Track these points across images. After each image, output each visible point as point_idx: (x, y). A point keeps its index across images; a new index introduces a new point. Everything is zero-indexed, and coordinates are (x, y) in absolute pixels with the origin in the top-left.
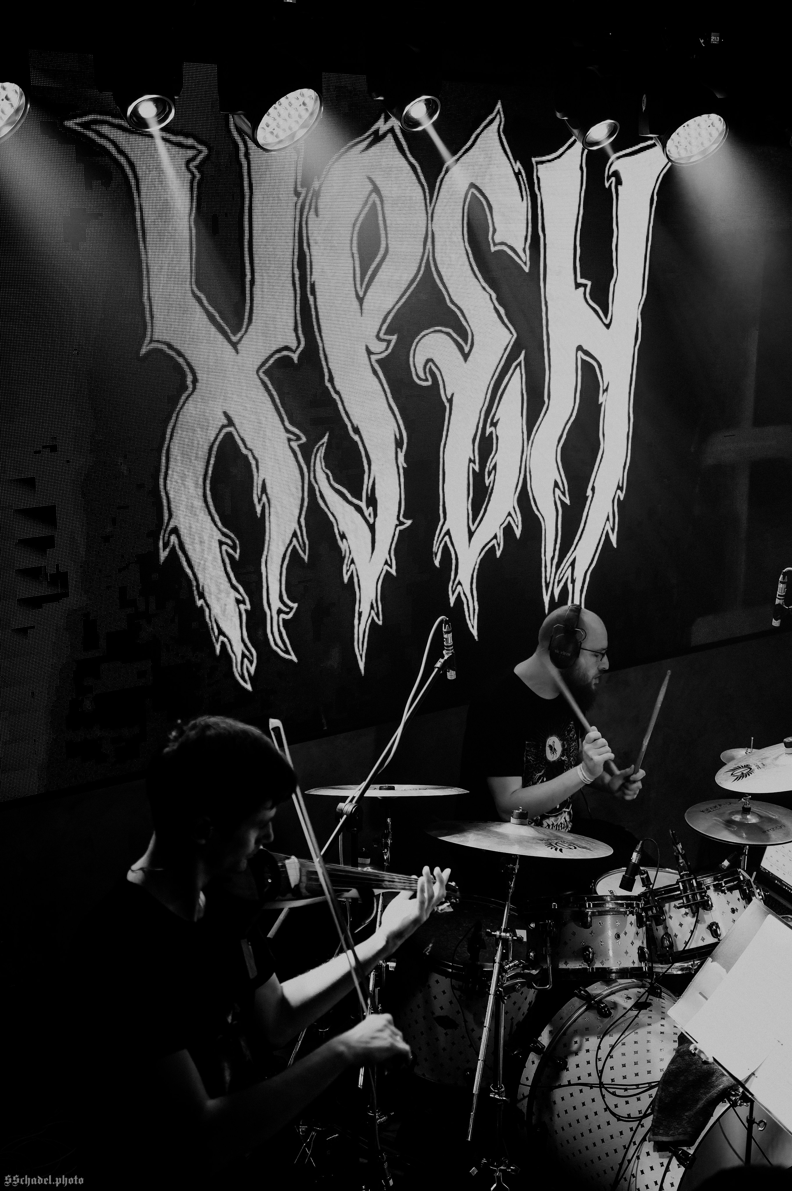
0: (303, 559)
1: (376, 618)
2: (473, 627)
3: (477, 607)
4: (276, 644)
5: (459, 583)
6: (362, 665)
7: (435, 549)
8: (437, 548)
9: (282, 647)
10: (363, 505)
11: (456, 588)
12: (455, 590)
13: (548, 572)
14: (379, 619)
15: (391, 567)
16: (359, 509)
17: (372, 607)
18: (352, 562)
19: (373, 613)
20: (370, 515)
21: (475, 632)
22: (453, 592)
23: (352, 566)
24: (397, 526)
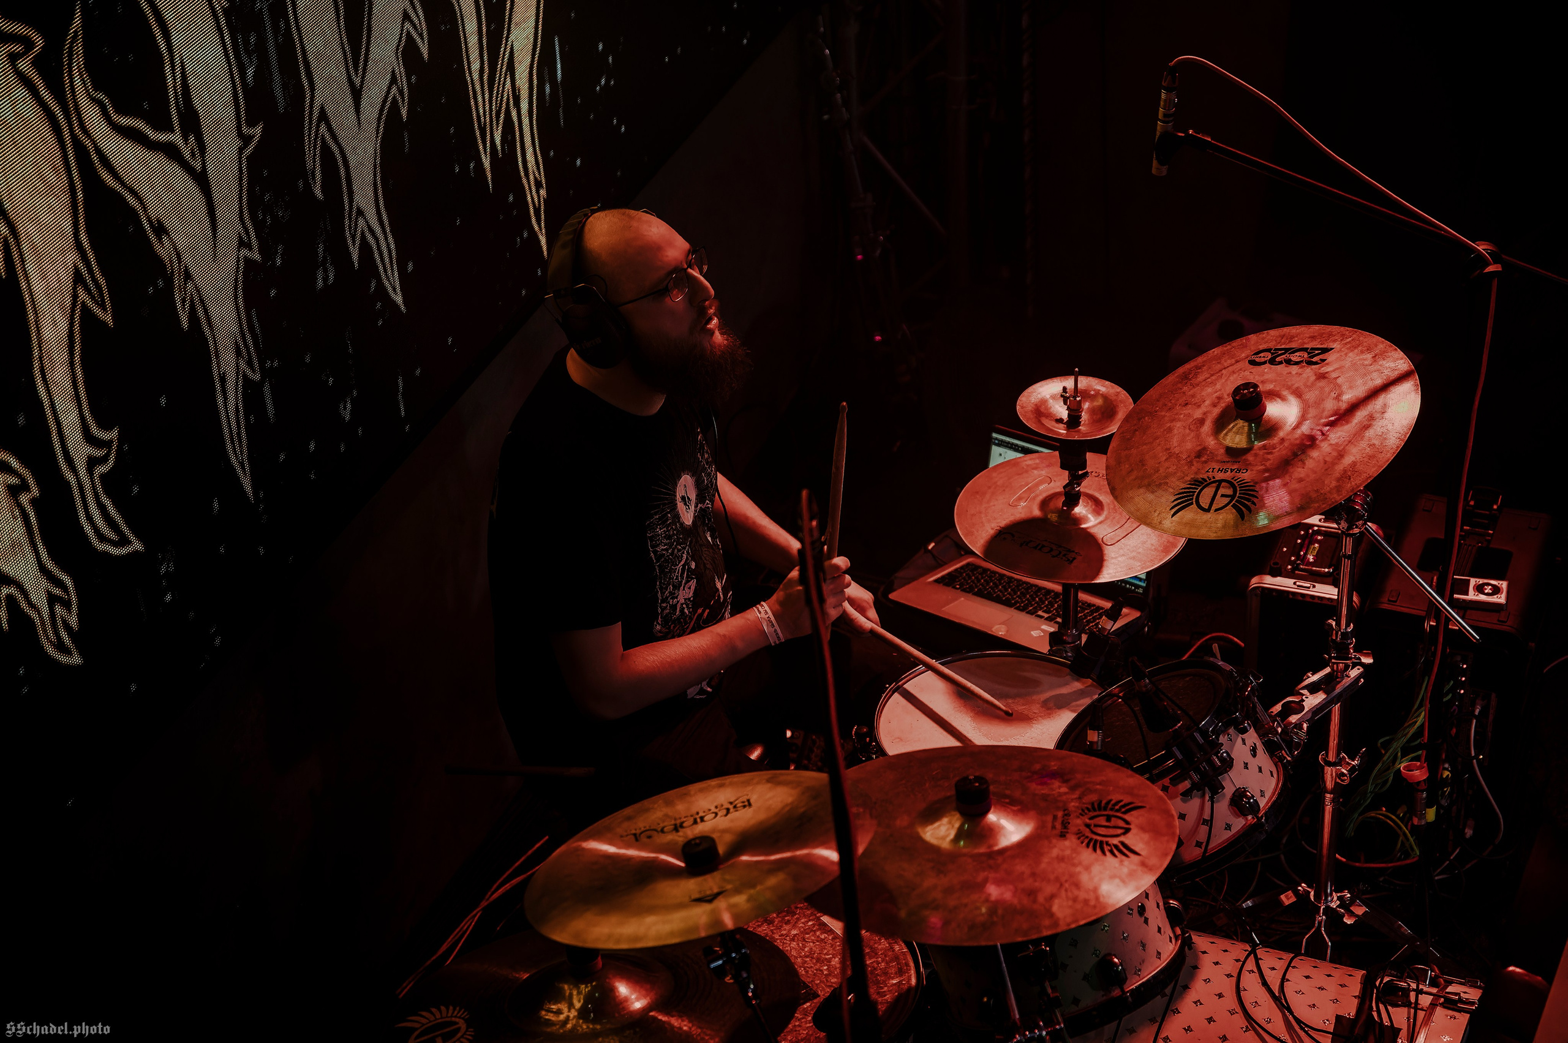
0: (105, 324)
1: (249, 372)
2: (394, 289)
3: (393, 246)
4: (102, 538)
5: (360, 213)
6: (247, 484)
7: (309, 164)
8: (313, 162)
9: (113, 536)
10: (176, 138)
11: (356, 225)
12: (355, 231)
13: (481, 105)
14: (254, 371)
15: (250, 248)
16: (171, 152)
17: (238, 353)
18: (188, 276)
19: (243, 365)
20: (193, 155)
21: (399, 299)
22: (353, 237)
23: (190, 285)
24: (241, 150)
